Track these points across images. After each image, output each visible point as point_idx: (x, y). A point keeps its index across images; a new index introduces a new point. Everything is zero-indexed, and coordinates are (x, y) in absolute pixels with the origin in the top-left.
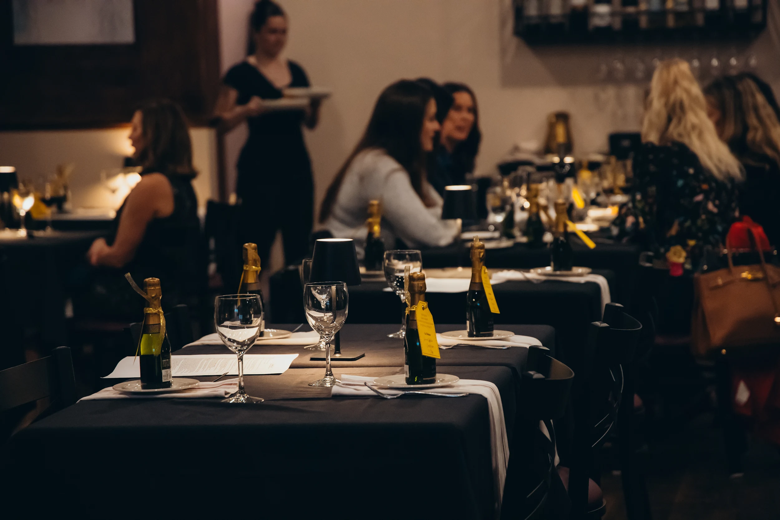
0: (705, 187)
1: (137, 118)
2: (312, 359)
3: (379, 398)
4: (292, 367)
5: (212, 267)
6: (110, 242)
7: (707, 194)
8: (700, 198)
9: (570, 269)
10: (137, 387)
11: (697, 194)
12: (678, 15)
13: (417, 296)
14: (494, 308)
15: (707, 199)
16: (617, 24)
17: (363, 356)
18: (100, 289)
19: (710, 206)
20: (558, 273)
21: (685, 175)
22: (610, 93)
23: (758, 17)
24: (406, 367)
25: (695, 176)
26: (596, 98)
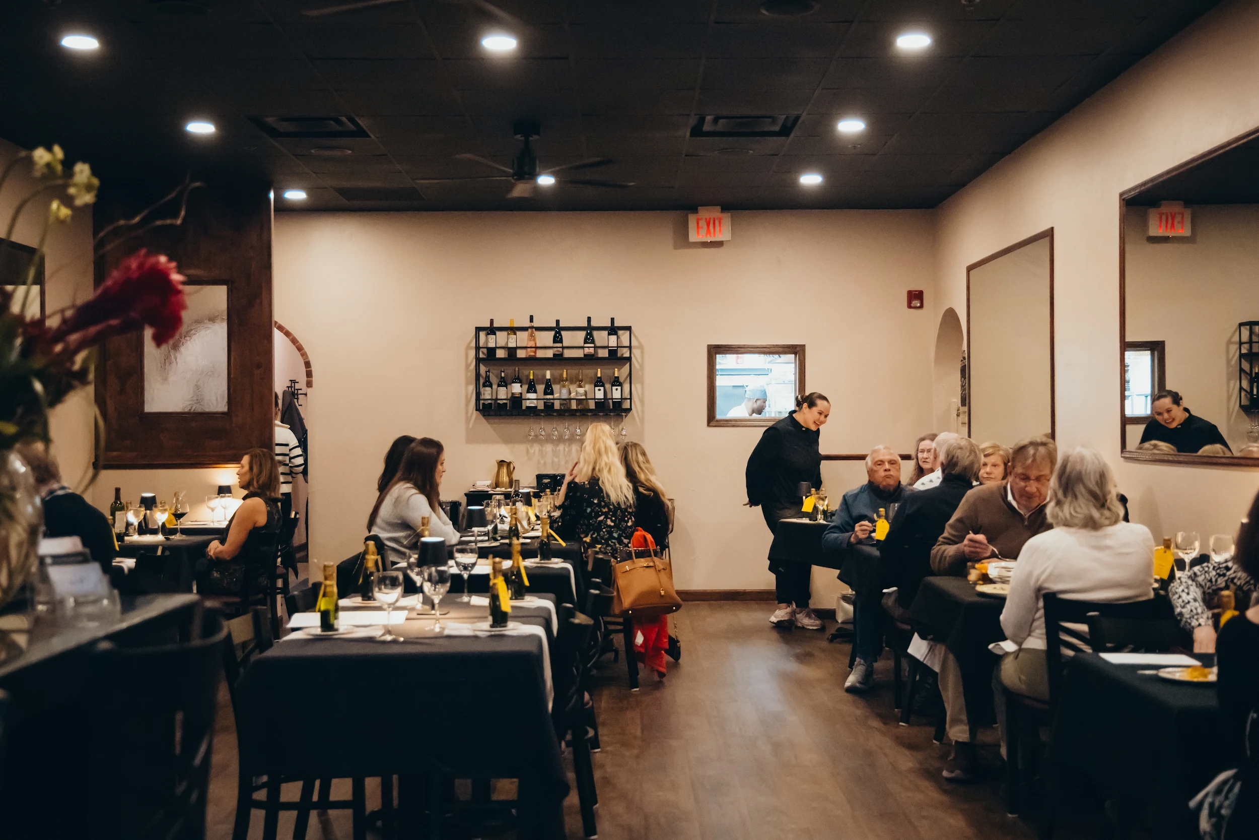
0: (605, 510)
1: (246, 459)
2: (418, 614)
3: (476, 637)
4: (407, 619)
5: (279, 560)
6: (223, 542)
7: (606, 514)
8: (601, 518)
9: (549, 559)
10: (318, 631)
11: (600, 516)
12: (579, 401)
13: (497, 574)
14: (527, 583)
15: (606, 518)
16: (541, 406)
17: (448, 613)
18: (216, 575)
19: (609, 522)
20: (543, 561)
21: (591, 504)
22: (536, 448)
23: (626, 405)
24: (490, 618)
25: (599, 505)
26: (528, 451)
